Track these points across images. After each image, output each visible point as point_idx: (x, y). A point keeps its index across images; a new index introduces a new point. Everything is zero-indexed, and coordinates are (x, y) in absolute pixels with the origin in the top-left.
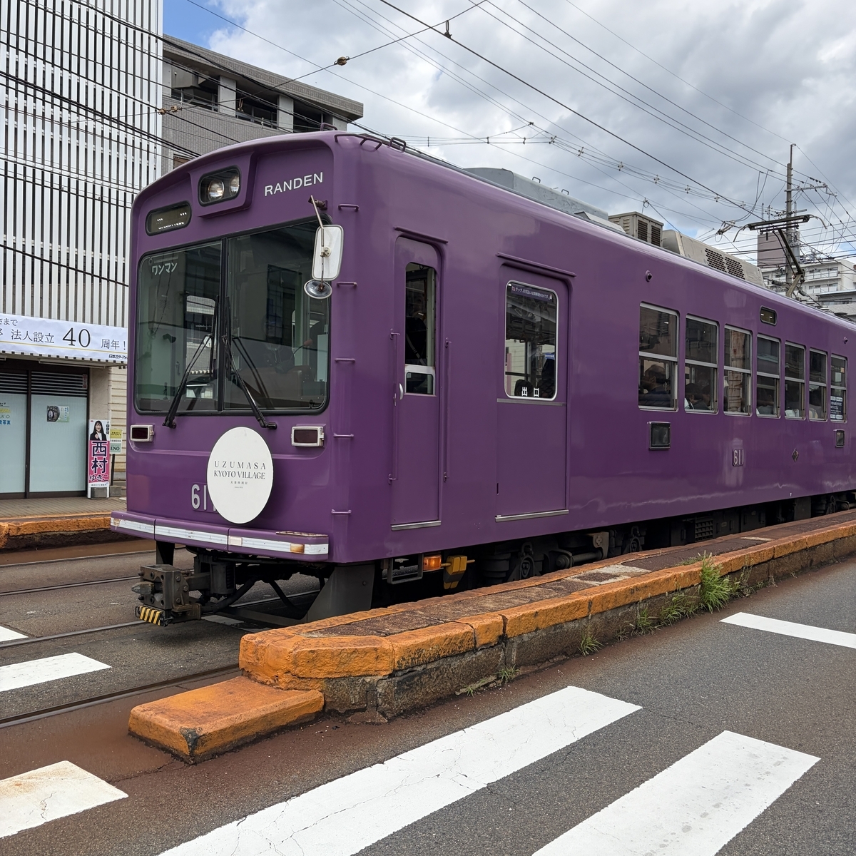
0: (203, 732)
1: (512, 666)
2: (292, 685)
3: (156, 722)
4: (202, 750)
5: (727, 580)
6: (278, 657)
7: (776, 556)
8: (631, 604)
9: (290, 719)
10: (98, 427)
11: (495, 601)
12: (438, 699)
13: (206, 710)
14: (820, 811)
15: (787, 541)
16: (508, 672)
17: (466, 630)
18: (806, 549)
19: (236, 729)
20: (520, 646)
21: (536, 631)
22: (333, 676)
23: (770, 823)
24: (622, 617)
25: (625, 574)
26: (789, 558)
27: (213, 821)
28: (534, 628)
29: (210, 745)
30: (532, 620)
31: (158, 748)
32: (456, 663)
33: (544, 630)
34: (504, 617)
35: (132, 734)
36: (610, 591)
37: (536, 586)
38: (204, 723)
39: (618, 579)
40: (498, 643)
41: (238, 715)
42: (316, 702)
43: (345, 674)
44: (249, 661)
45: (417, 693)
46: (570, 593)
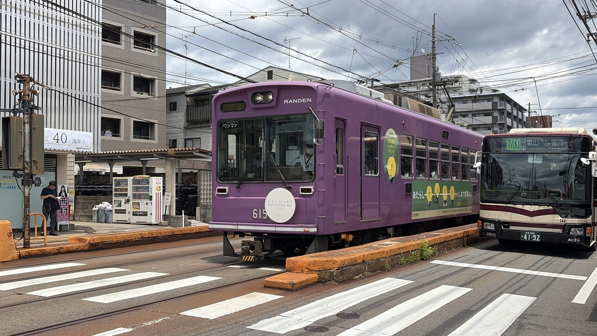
0: (295, 282)
1: (367, 271)
2: (308, 272)
3: (277, 281)
5: (430, 247)
7: (447, 240)
8: (399, 254)
10: (63, 189)
12: (349, 280)
13: (289, 278)
14: (475, 296)
15: (450, 234)
16: (366, 273)
20: (368, 265)
22: (320, 269)
24: (397, 258)
25: (394, 244)
26: (452, 241)
28: (372, 259)
29: (296, 287)
30: (372, 256)
31: (278, 289)
32: (353, 268)
34: (363, 254)
35: (266, 287)
36: (393, 248)
38: (293, 280)
40: (363, 263)
42: (316, 278)
43: (324, 269)
44: (291, 266)
45: (344, 276)
46: (379, 249)
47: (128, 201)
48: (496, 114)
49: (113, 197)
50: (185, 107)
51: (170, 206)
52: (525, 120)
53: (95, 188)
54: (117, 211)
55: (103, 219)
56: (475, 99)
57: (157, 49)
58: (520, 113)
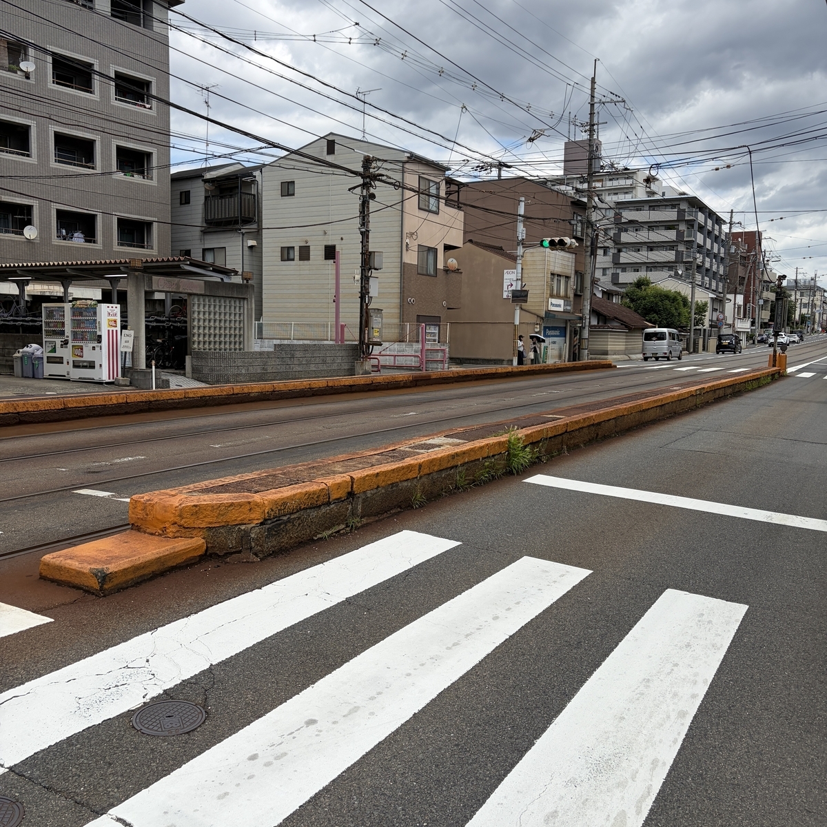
0: (110, 571)
1: (358, 516)
2: (178, 534)
3: (67, 566)
4: (110, 585)
5: (527, 449)
6: (166, 511)
7: (568, 430)
8: (452, 468)
9: (179, 561)
11: (343, 466)
12: (300, 543)
13: (108, 555)
14: (591, 603)
15: (577, 417)
16: (356, 521)
17: (321, 487)
18: (593, 425)
19: (136, 568)
20: (364, 501)
21: (377, 488)
22: (213, 526)
23: (555, 611)
24: (445, 478)
25: (447, 444)
26: (579, 432)
27: (131, 633)
28: (376, 486)
29: (116, 582)
30: (374, 479)
31: (69, 587)
32: (314, 513)
33: (383, 487)
34: (351, 477)
35: (43, 578)
36: (435, 457)
37: (375, 454)
38: (109, 564)
39: (442, 448)
40: (347, 499)
41: (137, 557)
42: (200, 547)
43: (223, 524)
44: (139, 517)
45: (283, 538)
46: (404, 459)
47: (66, 343)
48: (682, 227)
49: (44, 337)
50: (203, 198)
51: (133, 353)
52: (723, 237)
53: (18, 321)
54: (51, 360)
55: (30, 373)
56: (654, 205)
57: (154, 102)
58: (717, 227)
